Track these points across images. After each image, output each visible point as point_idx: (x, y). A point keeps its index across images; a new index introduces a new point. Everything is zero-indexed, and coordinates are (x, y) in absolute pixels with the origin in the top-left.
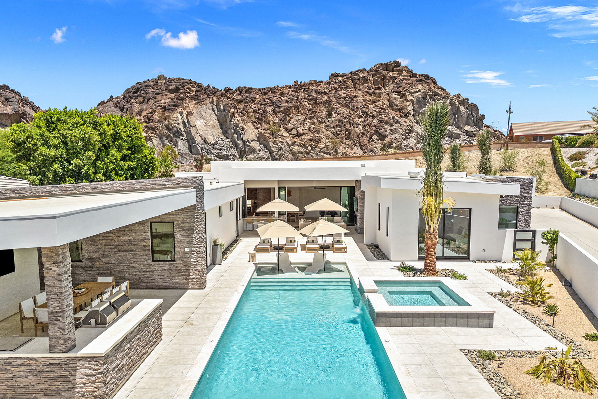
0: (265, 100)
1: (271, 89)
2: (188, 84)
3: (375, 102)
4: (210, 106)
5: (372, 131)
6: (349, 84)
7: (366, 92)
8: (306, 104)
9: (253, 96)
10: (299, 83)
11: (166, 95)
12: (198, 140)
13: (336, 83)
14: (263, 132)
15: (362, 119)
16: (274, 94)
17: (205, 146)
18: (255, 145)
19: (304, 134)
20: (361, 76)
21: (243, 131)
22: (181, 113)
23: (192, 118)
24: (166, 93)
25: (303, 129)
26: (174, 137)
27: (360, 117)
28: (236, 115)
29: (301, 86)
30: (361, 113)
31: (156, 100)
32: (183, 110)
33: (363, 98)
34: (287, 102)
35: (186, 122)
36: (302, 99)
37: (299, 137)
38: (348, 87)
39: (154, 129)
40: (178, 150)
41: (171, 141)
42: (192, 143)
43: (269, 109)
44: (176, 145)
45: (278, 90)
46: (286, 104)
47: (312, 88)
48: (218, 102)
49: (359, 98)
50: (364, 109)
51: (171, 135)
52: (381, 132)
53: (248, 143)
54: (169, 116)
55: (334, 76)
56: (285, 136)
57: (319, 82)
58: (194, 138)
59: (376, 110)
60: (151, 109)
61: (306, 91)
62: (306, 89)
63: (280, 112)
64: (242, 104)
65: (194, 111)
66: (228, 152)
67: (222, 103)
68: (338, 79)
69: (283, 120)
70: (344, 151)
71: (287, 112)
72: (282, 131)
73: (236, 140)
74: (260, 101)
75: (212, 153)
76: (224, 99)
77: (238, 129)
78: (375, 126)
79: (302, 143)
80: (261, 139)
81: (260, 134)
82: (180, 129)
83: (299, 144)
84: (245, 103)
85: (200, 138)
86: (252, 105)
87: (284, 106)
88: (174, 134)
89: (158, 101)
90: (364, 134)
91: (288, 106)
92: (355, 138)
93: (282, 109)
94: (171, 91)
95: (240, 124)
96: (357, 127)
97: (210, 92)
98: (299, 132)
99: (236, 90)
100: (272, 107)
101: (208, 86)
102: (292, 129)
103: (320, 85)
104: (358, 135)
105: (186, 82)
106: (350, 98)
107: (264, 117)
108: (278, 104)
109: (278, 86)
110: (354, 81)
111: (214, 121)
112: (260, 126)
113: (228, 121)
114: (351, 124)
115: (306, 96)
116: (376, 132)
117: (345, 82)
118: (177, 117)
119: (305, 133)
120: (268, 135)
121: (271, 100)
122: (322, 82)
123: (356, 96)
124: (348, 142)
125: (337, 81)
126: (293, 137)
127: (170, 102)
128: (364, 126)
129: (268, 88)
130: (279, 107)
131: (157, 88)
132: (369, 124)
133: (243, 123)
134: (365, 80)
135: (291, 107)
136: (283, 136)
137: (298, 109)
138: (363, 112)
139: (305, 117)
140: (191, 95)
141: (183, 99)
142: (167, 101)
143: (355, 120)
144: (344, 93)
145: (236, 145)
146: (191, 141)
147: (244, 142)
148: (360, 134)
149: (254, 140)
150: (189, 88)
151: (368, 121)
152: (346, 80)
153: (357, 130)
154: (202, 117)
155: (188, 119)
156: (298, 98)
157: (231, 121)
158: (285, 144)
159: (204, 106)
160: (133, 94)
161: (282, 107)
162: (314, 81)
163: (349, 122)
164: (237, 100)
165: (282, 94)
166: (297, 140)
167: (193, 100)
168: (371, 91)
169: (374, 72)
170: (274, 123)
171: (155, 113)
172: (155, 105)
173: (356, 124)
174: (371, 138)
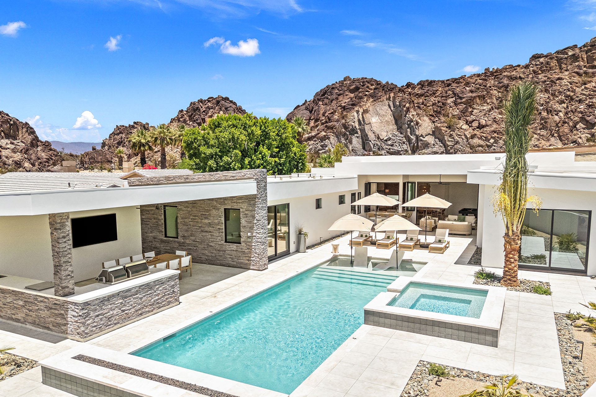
0: (446, 93)
1: (456, 79)
2: (368, 83)
3: (585, 84)
4: (386, 102)
5: (576, 118)
6: (552, 64)
7: (574, 72)
8: (495, 92)
9: (434, 89)
10: (491, 70)
11: (347, 95)
12: (371, 136)
13: (536, 65)
14: (439, 125)
15: (565, 105)
16: (458, 85)
17: (378, 143)
18: (430, 139)
19: (487, 126)
20: (570, 54)
21: (417, 125)
22: (358, 112)
23: (367, 116)
24: (347, 94)
25: (487, 120)
26: (350, 135)
27: (562, 102)
28: (412, 110)
29: (492, 73)
30: (564, 98)
31: (338, 101)
32: (359, 109)
33: (570, 80)
34: (472, 91)
35: (361, 119)
36: (490, 87)
37: (480, 129)
38: (551, 69)
39: (332, 128)
40: (352, 147)
41: (347, 139)
42: (366, 140)
43: (450, 101)
44: (351, 142)
45: (464, 80)
46: (470, 94)
47: (505, 74)
48: (394, 98)
49: (564, 81)
50: (568, 93)
51: (348, 133)
52: (588, 119)
53: (421, 138)
54: (347, 115)
55: (536, 57)
56: (464, 128)
57: (516, 66)
58: (367, 135)
59: (585, 93)
60: (333, 109)
61: (497, 78)
62: (498, 75)
63: (461, 103)
64: (423, 98)
65: (371, 109)
66: (399, 147)
67: (399, 99)
68: (538, 61)
69: (464, 112)
70: (536, 143)
71: (470, 103)
72: (462, 124)
73: (409, 135)
74: (441, 93)
75: (383, 149)
76: (401, 95)
77: (412, 124)
78: (582, 113)
79: (483, 136)
80: (437, 133)
81: (436, 128)
82: (355, 127)
83: (479, 136)
84: (426, 97)
85: (373, 135)
86: (432, 99)
87: (467, 97)
88: (349, 132)
89: (340, 101)
90: (565, 122)
91: (471, 96)
92: (553, 128)
93: (464, 100)
94: (352, 91)
95: (415, 119)
96: (557, 115)
97: (389, 88)
98: (481, 124)
99: (418, 85)
100: (454, 99)
101: (387, 83)
102: (474, 121)
103: (516, 69)
104: (557, 124)
105: (367, 81)
106: (552, 81)
107: (443, 110)
108: (460, 95)
109: (465, 76)
110: (559, 61)
111: (390, 117)
112: (437, 119)
113: (403, 116)
114: (549, 112)
115: (496, 83)
116: (583, 120)
117: (548, 63)
118: (353, 116)
119: (488, 124)
120: (445, 129)
121: (453, 91)
122: (519, 66)
123: (559, 79)
124: (543, 132)
125: (538, 63)
126: (474, 130)
127: (349, 102)
128: (566, 113)
129: (453, 79)
130: (461, 98)
131: (342, 88)
132: (574, 110)
133: (418, 118)
134: (575, 58)
135: (475, 97)
136: (461, 128)
137: (484, 98)
138: (566, 97)
139: (492, 107)
140: (369, 93)
141: (361, 98)
142: (347, 101)
143: (555, 106)
144: (545, 76)
145: (409, 140)
146: (364, 138)
147: (417, 137)
148: (559, 122)
149: (429, 134)
150: (368, 87)
151: (573, 107)
152: (549, 60)
153: (556, 118)
154: (378, 114)
155: (363, 117)
156: (485, 86)
157: (405, 116)
158: (463, 137)
159: (381, 103)
160: (321, 96)
161: (464, 98)
162: (509, 66)
163: (547, 110)
164: (417, 94)
165: (467, 84)
166: (478, 133)
167: (371, 98)
168: (581, 71)
169: (589, 47)
170: (453, 115)
171: (335, 113)
172: (336, 105)
173: (555, 111)
174: (575, 127)
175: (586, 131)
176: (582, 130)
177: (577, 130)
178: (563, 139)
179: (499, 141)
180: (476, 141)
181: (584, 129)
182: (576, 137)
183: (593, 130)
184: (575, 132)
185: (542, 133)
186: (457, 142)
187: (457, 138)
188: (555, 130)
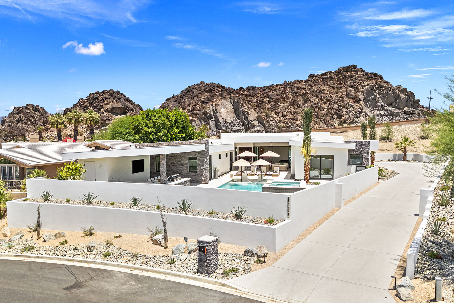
52: (339, 113)
59: (336, 98)
116: (336, 113)
174: (332, 117)
175: (338, 119)
176: (336, 119)
177: (334, 119)
178: (327, 124)
179: (294, 124)
180: (281, 124)
181: (337, 118)
182: (333, 123)
183: (341, 119)
184: (333, 120)
185: (316, 120)
186: (271, 125)
187: (271, 122)
188: (323, 119)
